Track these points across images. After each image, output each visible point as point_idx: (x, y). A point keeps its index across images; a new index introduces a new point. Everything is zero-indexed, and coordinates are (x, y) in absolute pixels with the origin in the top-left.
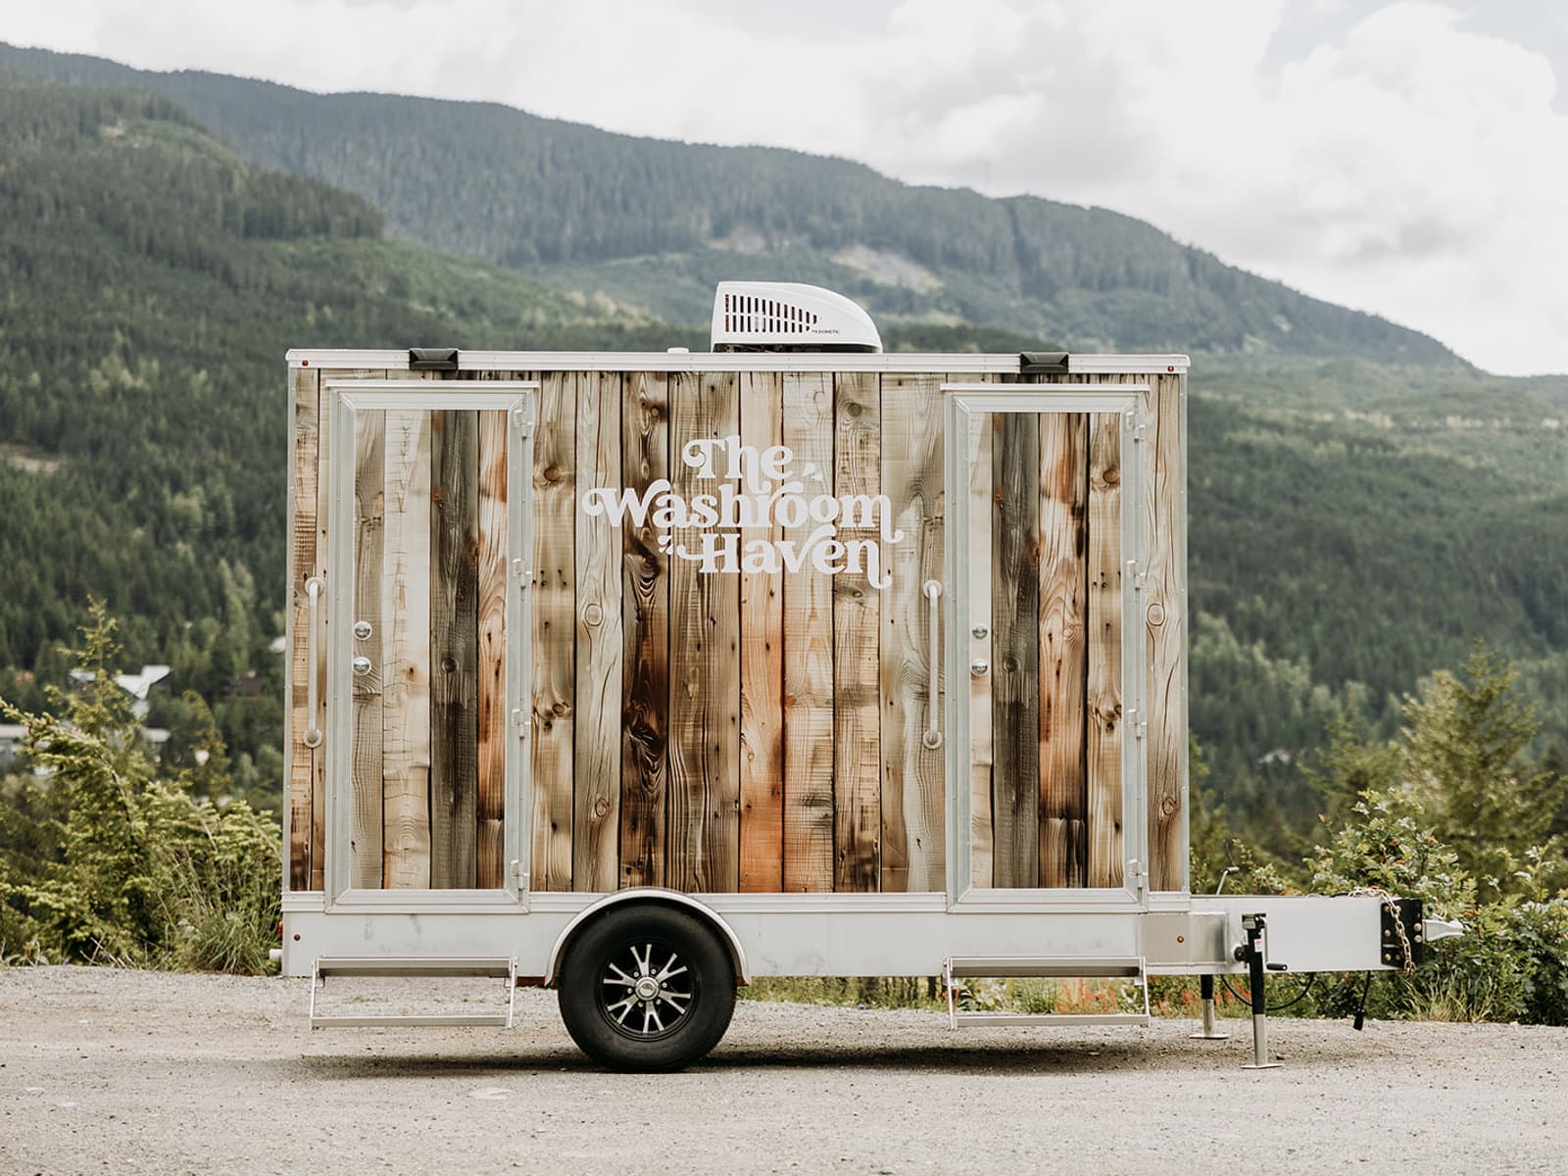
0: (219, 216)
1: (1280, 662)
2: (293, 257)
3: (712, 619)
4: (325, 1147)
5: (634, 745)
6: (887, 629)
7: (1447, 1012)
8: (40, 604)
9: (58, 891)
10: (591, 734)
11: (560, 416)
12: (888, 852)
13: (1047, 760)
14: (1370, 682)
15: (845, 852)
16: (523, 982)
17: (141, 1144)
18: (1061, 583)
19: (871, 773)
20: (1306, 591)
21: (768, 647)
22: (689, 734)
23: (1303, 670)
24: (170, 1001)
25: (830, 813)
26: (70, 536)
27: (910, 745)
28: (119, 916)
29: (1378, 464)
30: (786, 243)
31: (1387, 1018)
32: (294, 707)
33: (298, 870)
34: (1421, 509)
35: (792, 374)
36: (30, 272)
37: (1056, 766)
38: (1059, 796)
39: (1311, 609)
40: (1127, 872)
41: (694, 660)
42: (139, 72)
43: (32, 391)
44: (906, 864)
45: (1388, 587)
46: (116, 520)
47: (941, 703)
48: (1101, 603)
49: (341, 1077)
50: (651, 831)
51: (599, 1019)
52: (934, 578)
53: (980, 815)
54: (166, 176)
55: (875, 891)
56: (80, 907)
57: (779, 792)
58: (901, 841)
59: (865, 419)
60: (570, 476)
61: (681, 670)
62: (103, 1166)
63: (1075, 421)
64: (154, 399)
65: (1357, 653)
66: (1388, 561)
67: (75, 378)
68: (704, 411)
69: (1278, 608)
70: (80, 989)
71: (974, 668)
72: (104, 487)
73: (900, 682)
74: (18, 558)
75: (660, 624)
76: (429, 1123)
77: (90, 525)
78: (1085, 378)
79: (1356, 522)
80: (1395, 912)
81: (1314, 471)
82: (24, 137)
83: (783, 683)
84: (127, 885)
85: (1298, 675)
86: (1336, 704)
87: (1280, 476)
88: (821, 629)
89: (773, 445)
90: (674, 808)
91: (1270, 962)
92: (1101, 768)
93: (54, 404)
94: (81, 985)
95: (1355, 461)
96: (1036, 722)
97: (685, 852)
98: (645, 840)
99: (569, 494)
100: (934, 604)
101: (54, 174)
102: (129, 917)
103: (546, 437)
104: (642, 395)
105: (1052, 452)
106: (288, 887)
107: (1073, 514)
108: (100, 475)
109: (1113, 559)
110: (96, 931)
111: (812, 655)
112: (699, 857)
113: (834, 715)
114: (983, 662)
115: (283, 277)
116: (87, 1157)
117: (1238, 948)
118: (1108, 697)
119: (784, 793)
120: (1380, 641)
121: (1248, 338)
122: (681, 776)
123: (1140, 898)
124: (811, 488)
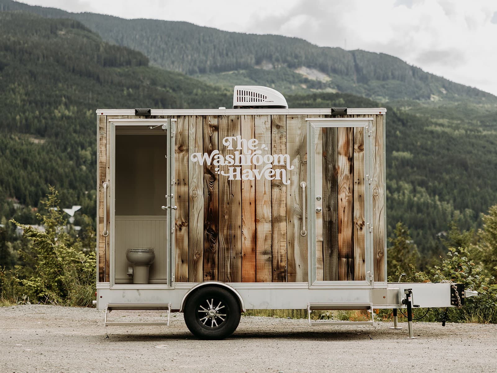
0: (95, 59)
1: (443, 202)
2: (119, 72)
3: (232, 195)
4: (106, 364)
5: (208, 235)
6: (289, 198)
7: (477, 320)
8: (40, 186)
9: (35, 281)
10: (194, 232)
11: (183, 130)
12: (289, 269)
13: (341, 240)
14: (473, 209)
15: (276, 269)
16: (173, 311)
17: (49, 363)
18: (345, 182)
19: (284, 244)
20: (451, 179)
21: (250, 203)
22: (225, 232)
23: (451, 205)
24: (67, 316)
25: (271, 257)
26: (49, 164)
27: (296, 235)
28: (54, 289)
29: (476, 137)
30: (280, 66)
31: (457, 322)
32: (100, 223)
33: (101, 275)
34: (490, 152)
35: (257, 116)
36: (35, 79)
37: (343, 241)
38: (344, 251)
39: (453, 185)
40: (367, 275)
41: (227, 208)
42: (70, 13)
43: (36, 117)
44: (295, 273)
45: (479, 178)
46: (64, 158)
47: (306, 221)
48: (358, 189)
49: (116, 341)
50: (213, 263)
51: (197, 323)
52: (304, 181)
53: (319, 257)
54: (78, 47)
55: (285, 282)
56: (41, 286)
57: (254, 250)
58: (294, 265)
59: (281, 130)
60: (187, 149)
61: (223, 211)
62: (35, 370)
63: (349, 130)
64: (75, 119)
65: (469, 200)
66: (479, 169)
67: (50, 113)
68: (230, 128)
69: (442, 184)
70: (40, 312)
71: (317, 210)
72: (59, 148)
73: (293, 215)
74: (33, 171)
75: (216, 196)
76: (140, 356)
77: (56, 160)
78: (352, 116)
79: (468, 156)
80: (455, 288)
81: (454, 139)
82: (33, 35)
83: (255, 215)
84: (56, 279)
85: (449, 207)
86: (462, 216)
87: (443, 141)
88: (267, 198)
89: (252, 138)
90: (221, 256)
91: (414, 304)
92: (358, 242)
93: (43, 121)
94: (40, 311)
95: (468, 136)
96: (337, 227)
97: (224, 269)
98: (211, 265)
99: (186, 155)
100: (304, 189)
101: (43, 47)
102: (57, 289)
103: (179, 137)
104: (210, 123)
105: (342, 140)
106: (98, 281)
107: (349, 160)
108: (58, 144)
109: (362, 175)
110: (46, 293)
111: (265, 206)
112: (229, 271)
113: (272, 225)
114: (320, 208)
115: (116, 79)
116: (31, 367)
117: (403, 300)
118: (360, 219)
119: (256, 250)
120: (477, 195)
121: (432, 96)
122: (223, 245)
123: (371, 284)
124: (264, 152)
